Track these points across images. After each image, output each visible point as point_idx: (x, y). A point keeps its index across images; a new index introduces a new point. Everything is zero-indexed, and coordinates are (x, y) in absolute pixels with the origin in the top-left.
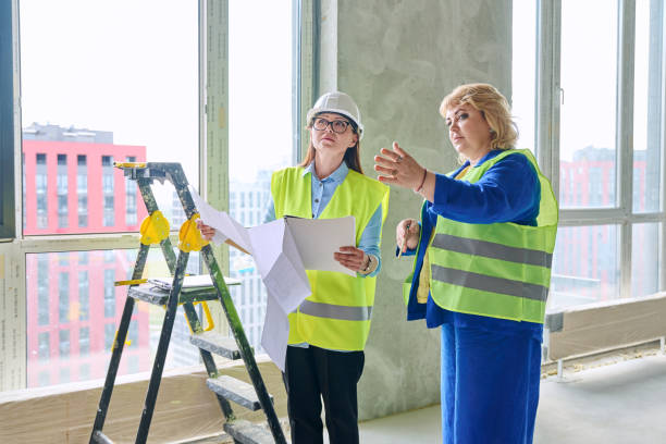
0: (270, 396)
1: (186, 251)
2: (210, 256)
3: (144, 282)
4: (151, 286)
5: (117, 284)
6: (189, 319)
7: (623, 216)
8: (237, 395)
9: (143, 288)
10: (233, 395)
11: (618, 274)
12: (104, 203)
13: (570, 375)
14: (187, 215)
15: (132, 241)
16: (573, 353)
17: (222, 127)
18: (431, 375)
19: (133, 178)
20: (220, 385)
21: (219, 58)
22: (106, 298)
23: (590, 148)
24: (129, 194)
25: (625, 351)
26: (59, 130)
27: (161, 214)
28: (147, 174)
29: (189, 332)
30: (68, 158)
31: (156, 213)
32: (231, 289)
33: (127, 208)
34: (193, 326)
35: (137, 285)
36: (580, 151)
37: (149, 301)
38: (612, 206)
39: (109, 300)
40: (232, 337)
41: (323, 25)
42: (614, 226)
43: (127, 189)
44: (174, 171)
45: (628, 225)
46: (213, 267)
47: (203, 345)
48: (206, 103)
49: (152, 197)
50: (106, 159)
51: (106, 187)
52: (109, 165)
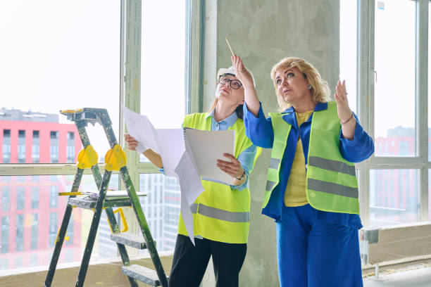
1: (109, 170)
2: (126, 175)
3: (80, 194)
4: (85, 196)
5: (60, 194)
6: (111, 223)
7: (421, 163)
8: (143, 276)
10: (140, 277)
11: (418, 206)
13: (384, 276)
14: (111, 145)
15: (71, 170)
16: (385, 260)
17: (136, 92)
19: (73, 120)
20: (131, 270)
21: (135, 44)
22: (51, 233)
23: (399, 128)
24: (69, 158)
25: (424, 261)
26: (20, 113)
27: (92, 148)
28: (83, 115)
29: (110, 233)
30: (26, 132)
31: (88, 147)
32: (141, 199)
34: (113, 228)
35: (74, 197)
36: (392, 130)
37: (82, 206)
38: (414, 156)
40: (141, 234)
41: (207, 22)
42: (414, 170)
44: (102, 114)
45: (425, 170)
46: (128, 182)
47: (120, 240)
48: (125, 75)
49: (86, 135)
50: (53, 134)
51: (53, 153)
52: (55, 138)
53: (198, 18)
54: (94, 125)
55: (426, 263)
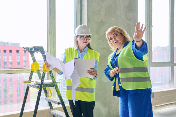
0: (69, 115)
1: (44, 72)
2: (51, 74)
3: (32, 82)
4: (34, 83)
5: (24, 82)
6: (45, 93)
7: (171, 64)
8: (59, 115)
9: (32, 83)
11: (170, 81)
12: (17, 64)
13: (156, 111)
15: (28, 71)
16: (157, 105)
17: (54, 38)
18: (116, 110)
19: (29, 51)
20: (54, 112)
21: (53, 17)
22: (18, 91)
23: (159, 46)
24: (24, 61)
25: (172, 104)
26: (4, 43)
27: (37, 62)
28: (33, 50)
29: (45, 97)
30: (7, 51)
31: (35, 62)
32: (57, 83)
33: (24, 65)
34: (46, 95)
35: (30, 83)
37: (34, 87)
38: (168, 61)
39: (19, 92)
40: (58, 98)
41: (83, 8)
42: (168, 67)
43: (23, 60)
44: (41, 49)
45: (173, 67)
46: (53, 77)
47: (49, 100)
48: (49, 31)
49: (34, 57)
50: (18, 51)
51: (18, 59)
52: (18, 53)
53: (79, 5)
54: (37, 53)
55: (173, 105)
